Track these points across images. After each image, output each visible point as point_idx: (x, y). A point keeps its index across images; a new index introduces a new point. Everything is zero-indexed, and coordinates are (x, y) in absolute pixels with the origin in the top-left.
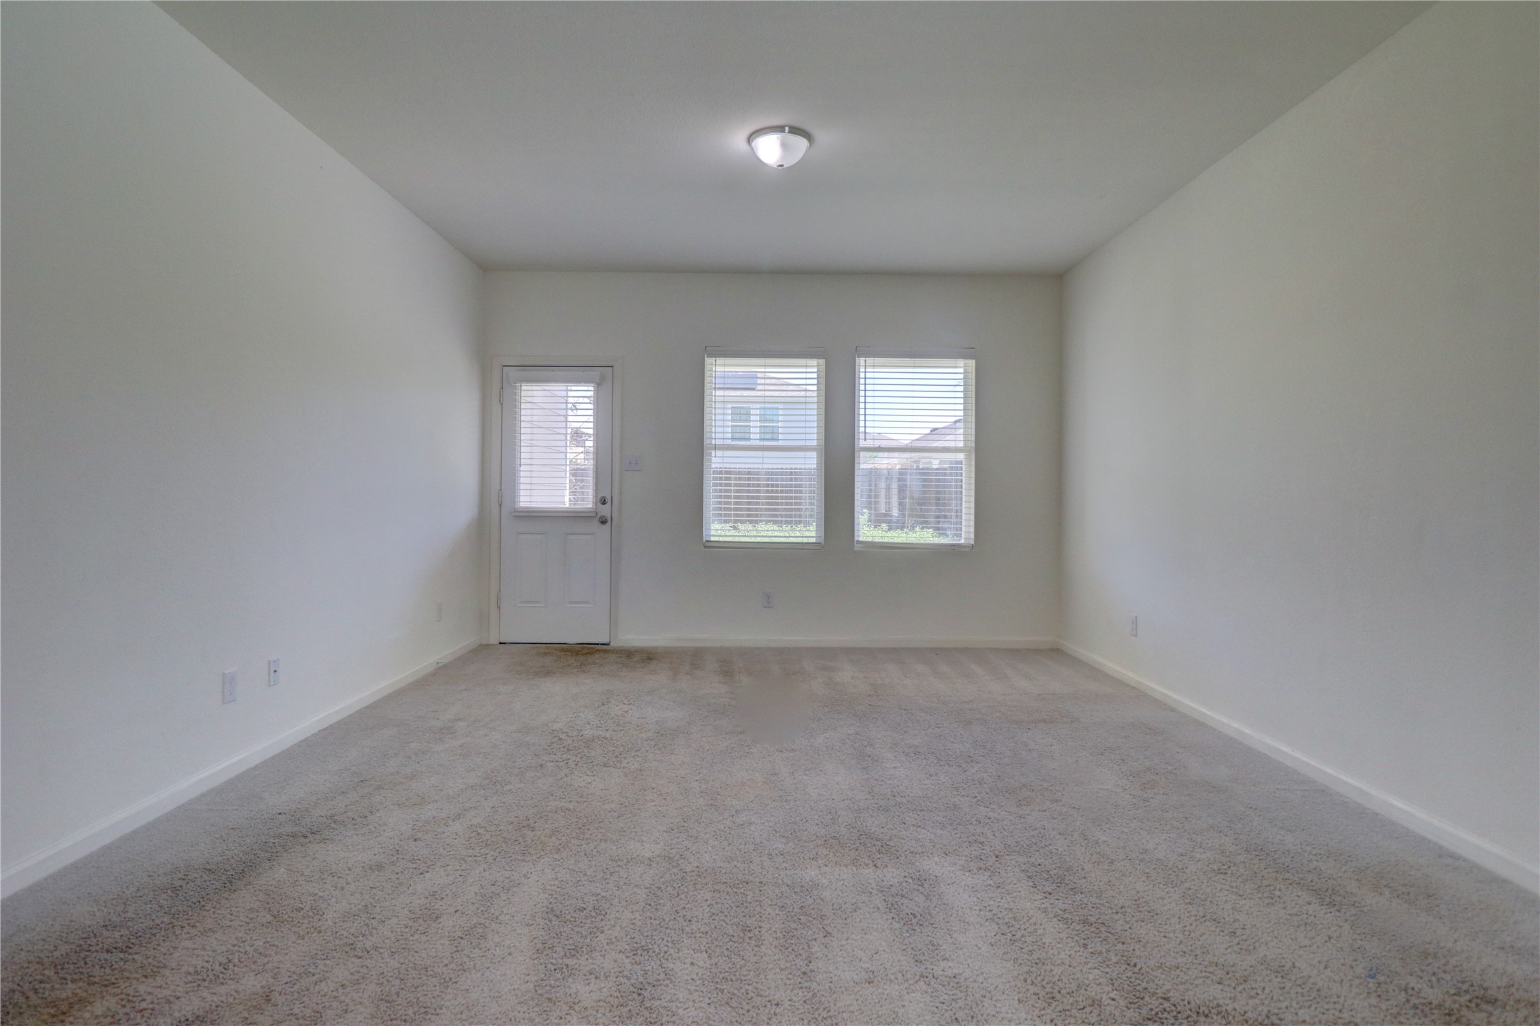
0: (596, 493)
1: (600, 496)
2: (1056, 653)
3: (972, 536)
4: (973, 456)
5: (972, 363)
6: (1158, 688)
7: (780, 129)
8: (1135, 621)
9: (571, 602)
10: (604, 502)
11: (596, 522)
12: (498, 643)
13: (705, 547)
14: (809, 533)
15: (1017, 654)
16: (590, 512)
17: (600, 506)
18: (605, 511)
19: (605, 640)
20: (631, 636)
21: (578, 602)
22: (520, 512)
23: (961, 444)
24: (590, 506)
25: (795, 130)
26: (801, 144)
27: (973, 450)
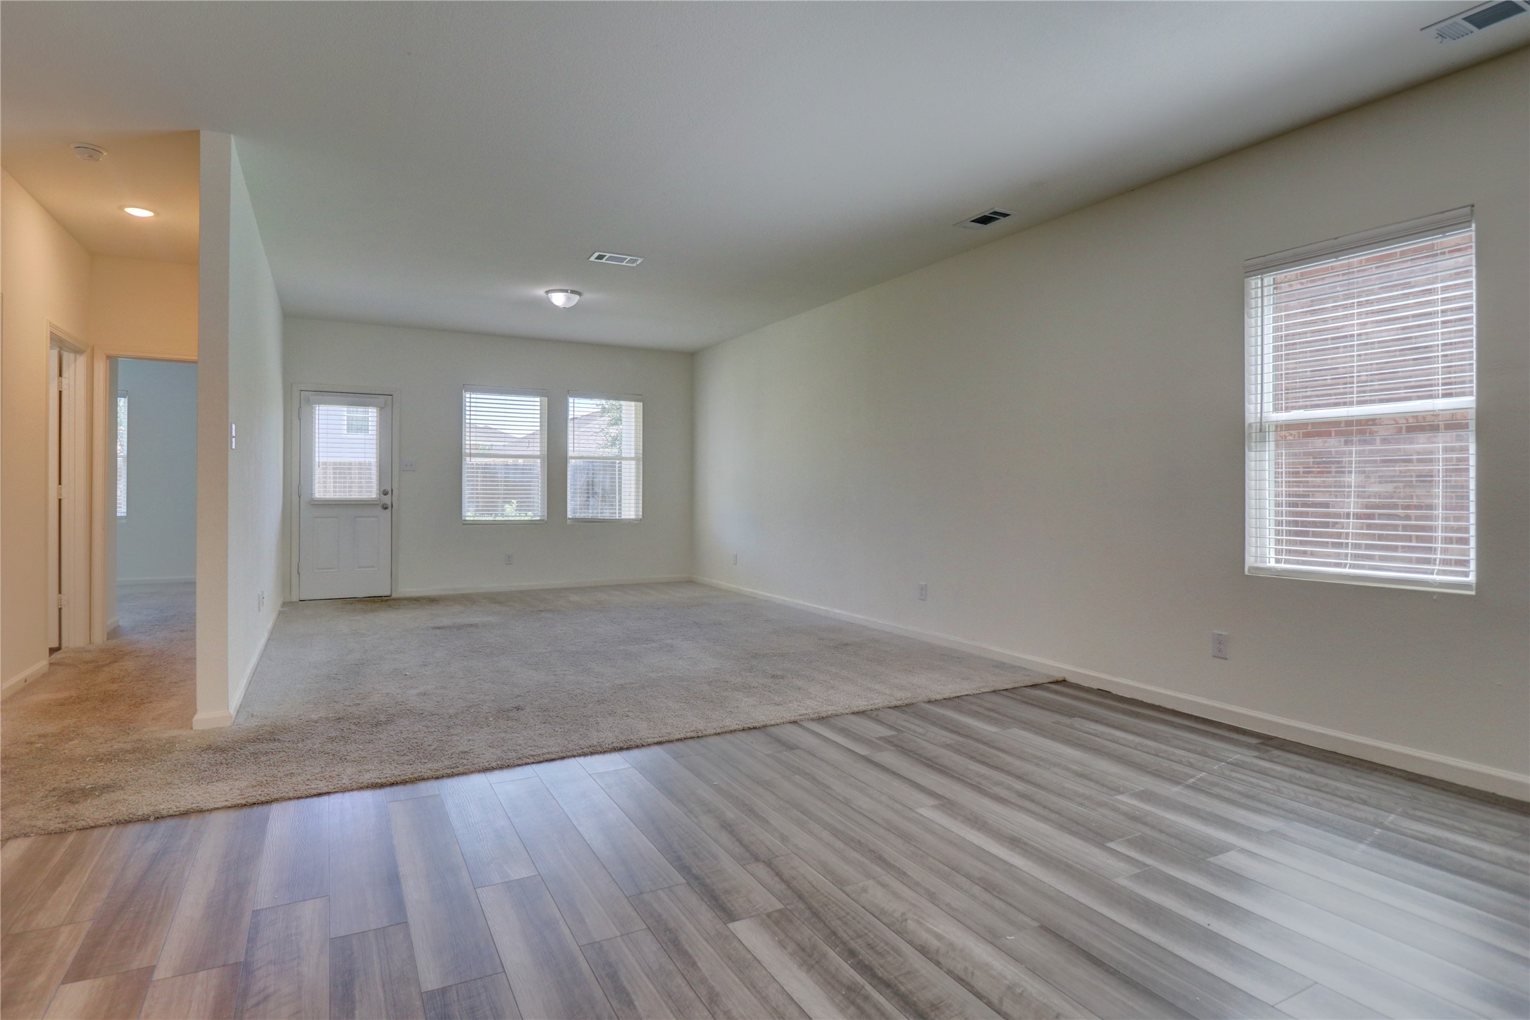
0: (380, 486)
1: (382, 489)
2: (690, 582)
3: (641, 513)
4: (641, 463)
5: (641, 404)
6: (747, 589)
7: (566, 291)
8: (736, 557)
9: (360, 567)
10: (385, 493)
11: (380, 509)
12: (298, 600)
13: (464, 524)
14: (535, 512)
15: (668, 584)
16: (376, 501)
17: (382, 496)
18: (387, 500)
19: (388, 593)
20: (407, 589)
21: (366, 567)
22: (316, 501)
23: (633, 455)
24: (374, 496)
25: (573, 292)
26: (576, 298)
27: (641, 459)
